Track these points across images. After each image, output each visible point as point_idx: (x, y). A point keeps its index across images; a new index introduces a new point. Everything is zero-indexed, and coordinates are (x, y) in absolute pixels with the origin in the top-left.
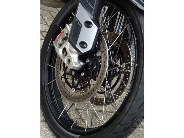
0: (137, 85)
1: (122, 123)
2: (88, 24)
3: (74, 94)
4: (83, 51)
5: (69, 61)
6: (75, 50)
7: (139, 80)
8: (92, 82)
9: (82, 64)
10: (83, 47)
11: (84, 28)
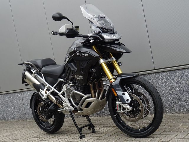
0: (152, 94)
1: (159, 107)
2: (124, 94)
3: (138, 117)
4: (129, 102)
5: (128, 109)
6: (126, 105)
7: (151, 92)
8: (140, 107)
9: (131, 107)
10: (128, 101)
11: (123, 96)
